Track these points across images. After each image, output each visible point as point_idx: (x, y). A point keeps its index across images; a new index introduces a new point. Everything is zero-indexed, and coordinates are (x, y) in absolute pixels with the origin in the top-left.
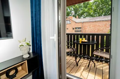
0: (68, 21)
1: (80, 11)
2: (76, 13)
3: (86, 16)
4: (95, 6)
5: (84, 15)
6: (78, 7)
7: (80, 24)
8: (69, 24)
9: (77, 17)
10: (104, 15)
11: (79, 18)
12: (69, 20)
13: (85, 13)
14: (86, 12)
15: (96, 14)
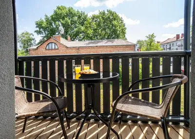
0: (53, 44)
1: (73, 29)
2: (66, 32)
3: (83, 38)
4: (95, 24)
5: (80, 37)
6: (69, 21)
7: (74, 50)
8: (55, 49)
9: (69, 38)
10: (108, 38)
11: (73, 40)
12: (55, 42)
13: (81, 33)
14: (83, 32)
15: (97, 36)
